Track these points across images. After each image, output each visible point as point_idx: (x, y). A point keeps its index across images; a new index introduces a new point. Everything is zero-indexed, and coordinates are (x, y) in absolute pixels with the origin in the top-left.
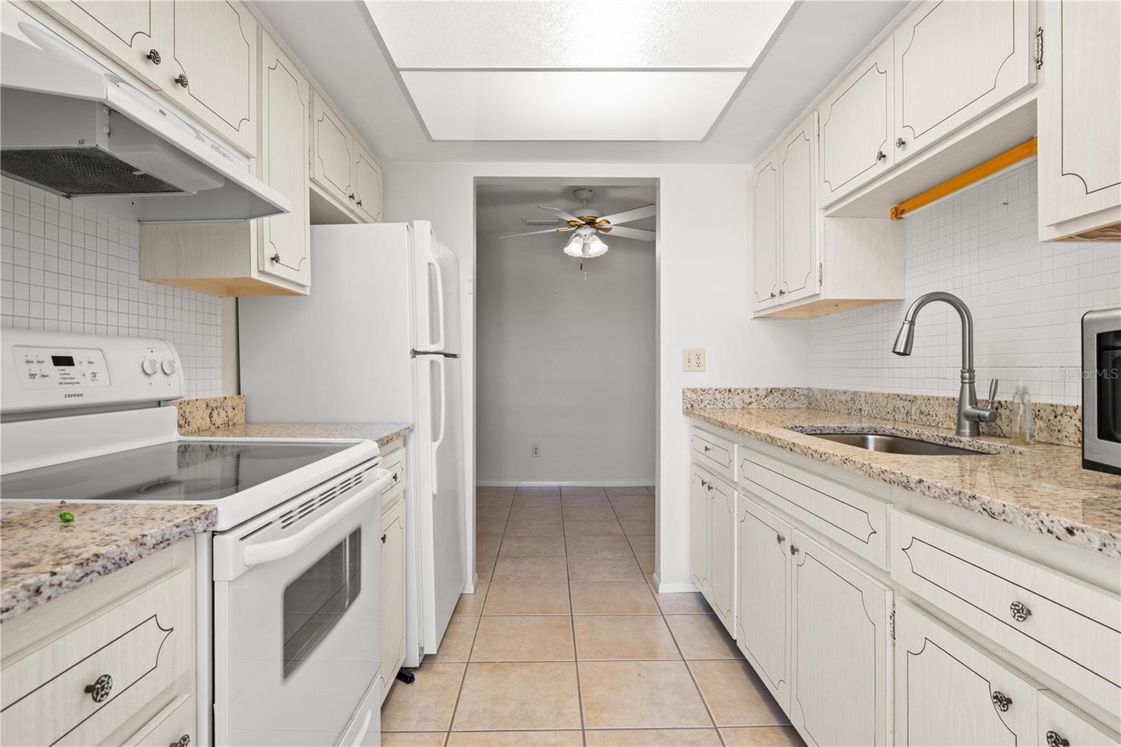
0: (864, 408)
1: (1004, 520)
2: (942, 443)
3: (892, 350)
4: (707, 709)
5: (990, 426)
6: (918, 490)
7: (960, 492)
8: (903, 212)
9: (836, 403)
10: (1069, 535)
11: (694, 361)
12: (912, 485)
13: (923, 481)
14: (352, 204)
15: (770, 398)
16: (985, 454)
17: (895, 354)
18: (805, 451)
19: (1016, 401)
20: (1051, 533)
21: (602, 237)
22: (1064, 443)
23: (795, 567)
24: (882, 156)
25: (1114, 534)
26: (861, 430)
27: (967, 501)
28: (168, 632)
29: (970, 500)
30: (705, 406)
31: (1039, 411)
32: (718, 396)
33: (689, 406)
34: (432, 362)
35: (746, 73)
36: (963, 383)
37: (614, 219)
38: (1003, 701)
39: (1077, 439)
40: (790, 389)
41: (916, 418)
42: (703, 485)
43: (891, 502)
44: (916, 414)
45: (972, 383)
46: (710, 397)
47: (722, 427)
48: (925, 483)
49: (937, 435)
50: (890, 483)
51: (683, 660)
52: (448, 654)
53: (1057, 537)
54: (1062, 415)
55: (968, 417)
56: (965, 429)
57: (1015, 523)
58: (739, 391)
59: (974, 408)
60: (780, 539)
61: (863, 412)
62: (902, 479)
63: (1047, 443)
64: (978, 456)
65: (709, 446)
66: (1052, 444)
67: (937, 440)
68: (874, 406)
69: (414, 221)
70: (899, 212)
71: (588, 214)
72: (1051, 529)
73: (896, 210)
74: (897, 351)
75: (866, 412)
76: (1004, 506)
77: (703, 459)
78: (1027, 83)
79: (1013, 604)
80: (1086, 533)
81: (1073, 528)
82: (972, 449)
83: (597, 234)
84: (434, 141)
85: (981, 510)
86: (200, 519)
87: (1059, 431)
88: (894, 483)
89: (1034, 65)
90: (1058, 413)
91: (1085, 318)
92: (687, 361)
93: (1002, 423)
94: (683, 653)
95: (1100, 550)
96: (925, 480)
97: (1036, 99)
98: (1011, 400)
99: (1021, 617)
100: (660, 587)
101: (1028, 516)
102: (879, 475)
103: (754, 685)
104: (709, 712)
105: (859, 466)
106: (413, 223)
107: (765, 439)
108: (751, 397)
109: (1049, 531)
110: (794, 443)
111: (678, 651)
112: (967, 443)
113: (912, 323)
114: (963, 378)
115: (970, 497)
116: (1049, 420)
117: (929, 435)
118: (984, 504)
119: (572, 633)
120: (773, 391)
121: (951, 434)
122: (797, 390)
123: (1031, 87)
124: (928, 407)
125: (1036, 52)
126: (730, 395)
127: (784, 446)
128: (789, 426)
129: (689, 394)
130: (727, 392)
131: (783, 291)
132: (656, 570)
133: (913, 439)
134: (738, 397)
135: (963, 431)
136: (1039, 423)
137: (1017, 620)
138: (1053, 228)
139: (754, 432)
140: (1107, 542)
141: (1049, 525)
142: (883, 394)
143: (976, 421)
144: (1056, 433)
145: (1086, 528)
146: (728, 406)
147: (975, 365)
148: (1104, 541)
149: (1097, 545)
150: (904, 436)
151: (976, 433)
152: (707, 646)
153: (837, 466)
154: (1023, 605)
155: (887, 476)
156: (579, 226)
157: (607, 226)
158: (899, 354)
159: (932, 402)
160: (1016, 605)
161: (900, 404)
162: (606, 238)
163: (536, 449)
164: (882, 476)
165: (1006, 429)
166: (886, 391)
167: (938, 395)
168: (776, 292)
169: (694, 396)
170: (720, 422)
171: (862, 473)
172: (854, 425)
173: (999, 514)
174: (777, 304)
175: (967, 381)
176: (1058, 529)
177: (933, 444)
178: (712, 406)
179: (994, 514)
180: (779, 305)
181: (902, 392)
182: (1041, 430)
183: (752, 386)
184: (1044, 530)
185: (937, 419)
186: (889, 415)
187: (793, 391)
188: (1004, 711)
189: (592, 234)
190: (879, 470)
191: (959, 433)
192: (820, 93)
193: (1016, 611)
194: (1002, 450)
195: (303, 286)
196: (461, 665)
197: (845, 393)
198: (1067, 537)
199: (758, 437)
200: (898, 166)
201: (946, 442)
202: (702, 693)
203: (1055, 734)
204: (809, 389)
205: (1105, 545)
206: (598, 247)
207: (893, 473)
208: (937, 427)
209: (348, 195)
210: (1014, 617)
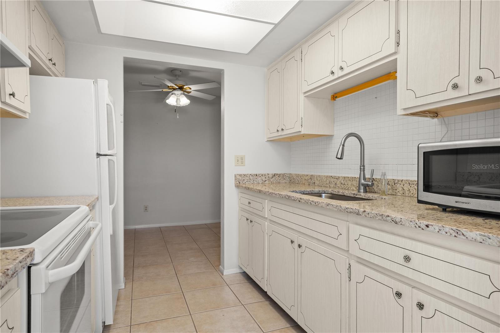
0: (316, 182)
1: (401, 224)
2: (353, 196)
3: (335, 157)
4: (258, 325)
5: (370, 188)
6: (363, 215)
7: (382, 215)
8: (336, 97)
9: (303, 180)
10: (427, 228)
11: (240, 161)
12: (360, 213)
13: (366, 211)
14: (50, 64)
15: (274, 178)
16: (371, 200)
17: (337, 159)
18: (307, 201)
19: (382, 178)
20: (420, 227)
21: (187, 96)
22: (398, 194)
23: (300, 253)
24: (333, 73)
25: (443, 226)
26: (319, 192)
27: (385, 218)
28: (12, 329)
29: (387, 217)
30: (245, 183)
31: (389, 182)
32: (251, 178)
33: (238, 183)
34: (109, 160)
35: (274, 25)
36: (361, 171)
37: (194, 87)
38: (399, 295)
39: (402, 192)
40: (282, 174)
41: (339, 186)
42: (247, 220)
43: (348, 221)
44: (339, 184)
45: (364, 171)
46: (248, 178)
47: (260, 192)
48: (366, 212)
49: (351, 193)
50: (350, 213)
51: (242, 305)
52: (117, 323)
53: (422, 229)
54: (397, 183)
55: (363, 185)
56: (361, 190)
57: (405, 225)
58: (261, 175)
59: (365, 181)
60: (292, 242)
61: (315, 184)
62: (356, 211)
63: (391, 195)
64: (367, 201)
65: (250, 201)
66: (393, 195)
67: (351, 195)
68: (321, 181)
69: (98, 79)
70: (335, 97)
71: (180, 83)
72: (420, 226)
73: (333, 96)
74: (338, 157)
75: (317, 184)
76: (401, 219)
77: (247, 208)
78: (394, 51)
79: (404, 256)
80: (433, 226)
81: (428, 225)
82: (365, 198)
83: (184, 94)
84: (102, 33)
85: (391, 221)
86: (29, 257)
87: (396, 190)
88: (352, 213)
89: (397, 45)
90: (396, 182)
91: (419, 145)
92: (237, 161)
93: (375, 187)
94: (241, 302)
95: (438, 232)
96: (366, 210)
97: (397, 58)
98: (380, 178)
99: (408, 261)
100: (224, 272)
101: (411, 222)
102: (345, 210)
103: (277, 311)
104: (259, 327)
105: (335, 207)
106: (97, 80)
107: (285, 197)
108: (266, 178)
109: (419, 227)
110: (301, 198)
111: (239, 301)
112: (363, 196)
113: (343, 145)
114: (361, 169)
115: (386, 216)
116: (392, 185)
117: (347, 193)
118: (393, 219)
119: (185, 301)
120: (275, 175)
121: (356, 192)
122: (285, 175)
123: (395, 53)
124: (344, 181)
125: (397, 40)
126: (257, 177)
127: (295, 199)
128: (291, 191)
129: (238, 177)
130: (255, 175)
131: (283, 129)
132: (221, 263)
133: (341, 195)
134: (260, 178)
135: (361, 191)
136: (389, 187)
137: (406, 262)
138: (403, 110)
139: (278, 194)
140: (441, 229)
141: (419, 224)
142: (325, 176)
143: (366, 186)
144: (395, 190)
145: (433, 224)
146: (255, 183)
147: (365, 163)
148: (440, 228)
149: (437, 230)
150: (337, 194)
151: (366, 191)
152: (252, 296)
153: (324, 207)
154: (408, 256)
155: (349, 210)
156: (174, 89)
157: (189, 90)
158: (338, 158)
159: (346, 179)
160: (406, 256)
161: (333, 180)
162: (189, 97)
163: (146, 207)
164: (346, 210)
165: (376, 190)
166: (326, 174)
167: (348, 176)
168: (280, 129)
169: (241, 178)
170: (258, 190)
171: (336, 210)
172: (316, 190)
173: (399, 222)
174: (280, 135)
175: (362, 170)
176: (423, 226)
177: (349, 196)
178: (248, 183)
179: (397, 222)
180: (281, 135)
181: (332, 175)
182: (389, 189)
183: (266, 173)
184: (417, 226)
185: (348, 186)
186: (327, 185)
187: (284, 175)
188: (400, 298)
189: (181, 94)
190: (345, 208)
191: (359, 192)
192: (303, 39)
193: (406, 259)
194: (377, 198)
195: (25, 112)
196: (126, 327)
197: (307, 175)
198: (426, 228)
199: (281, 196)
200: (339, 78)
201: (354, 196)
202: (255, 319)
203: (420, 303)
204: (290, 174)
205: (440, 230)
206: (184, 101)
207: (352, 209)
208: (348, 189)
209: (48, 59)
210: (405, 261)
